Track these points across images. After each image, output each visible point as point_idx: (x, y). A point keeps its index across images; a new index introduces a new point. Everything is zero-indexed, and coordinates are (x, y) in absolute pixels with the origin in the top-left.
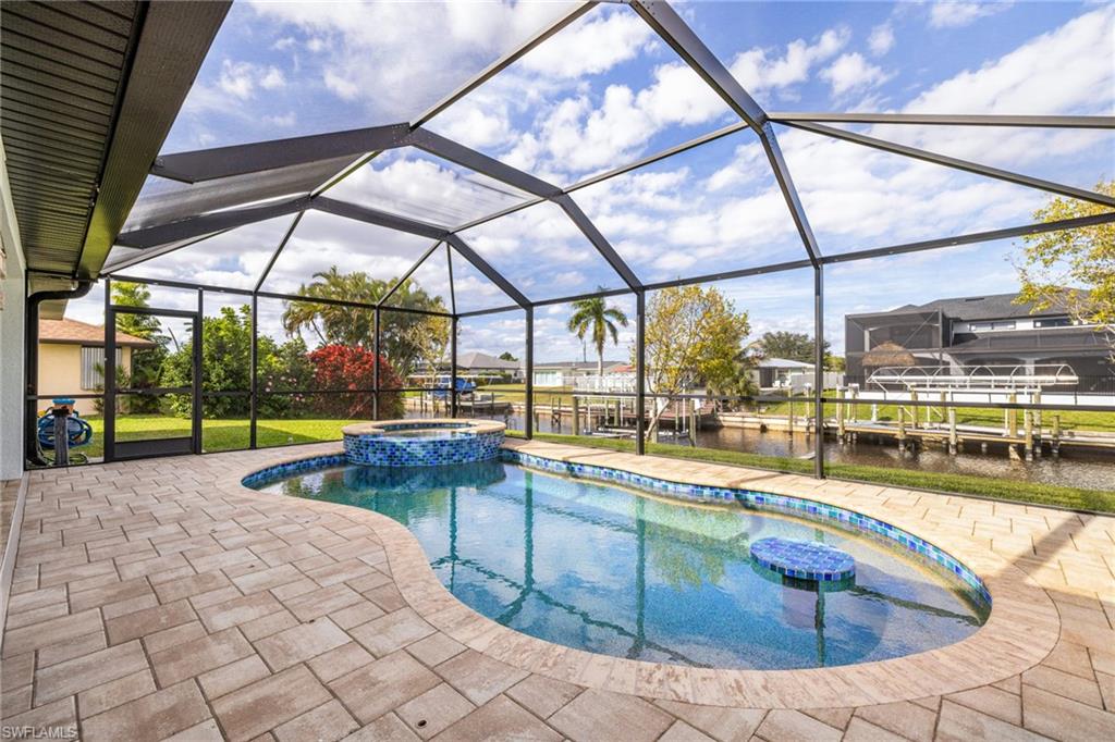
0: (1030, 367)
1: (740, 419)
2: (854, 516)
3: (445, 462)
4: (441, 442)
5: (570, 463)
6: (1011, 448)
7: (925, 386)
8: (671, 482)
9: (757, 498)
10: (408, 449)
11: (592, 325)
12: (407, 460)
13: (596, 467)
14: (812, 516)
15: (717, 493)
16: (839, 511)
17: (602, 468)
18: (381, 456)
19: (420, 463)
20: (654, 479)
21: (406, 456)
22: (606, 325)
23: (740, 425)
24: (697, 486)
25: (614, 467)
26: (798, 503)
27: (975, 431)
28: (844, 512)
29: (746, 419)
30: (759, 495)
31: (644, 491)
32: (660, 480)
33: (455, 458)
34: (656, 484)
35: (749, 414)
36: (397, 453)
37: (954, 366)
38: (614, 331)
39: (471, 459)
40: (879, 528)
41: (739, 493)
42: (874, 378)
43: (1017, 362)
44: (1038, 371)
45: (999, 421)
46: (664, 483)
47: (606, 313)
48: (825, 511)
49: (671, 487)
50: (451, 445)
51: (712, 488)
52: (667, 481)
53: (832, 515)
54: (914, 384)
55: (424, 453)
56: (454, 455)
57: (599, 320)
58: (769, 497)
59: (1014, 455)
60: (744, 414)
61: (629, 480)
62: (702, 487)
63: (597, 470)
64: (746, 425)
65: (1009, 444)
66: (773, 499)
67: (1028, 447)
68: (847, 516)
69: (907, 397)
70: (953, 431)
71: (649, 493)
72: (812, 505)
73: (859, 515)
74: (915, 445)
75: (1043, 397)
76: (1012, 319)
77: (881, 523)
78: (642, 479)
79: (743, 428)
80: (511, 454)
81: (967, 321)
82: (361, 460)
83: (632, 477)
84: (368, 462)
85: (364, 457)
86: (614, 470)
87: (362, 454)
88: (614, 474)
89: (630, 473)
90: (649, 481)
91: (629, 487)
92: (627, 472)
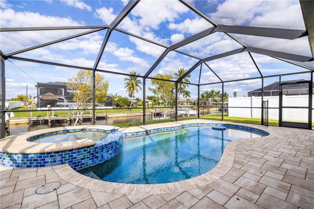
5: (146, 131)
17: (155, 129)
20: (172, 127)
25: (159, 128)
31: (169, 131)
34: (172, 128)
37: (65, 100)
49: (175, 128)
54: (70, 105)
61: (164, 130)
63: (154, 130)
69: (68, 108)
71: (171, 131)
78: (168, 129)
82: (97, 162)
83: (165, 129)
84: (104, 160)
85: (100, 158)
86: (159, 129)
87: (98, 157)
88: (159, 130)
89: (164, 128)
90: (170, 128)
91: (164, 132)
92: (163, 128)
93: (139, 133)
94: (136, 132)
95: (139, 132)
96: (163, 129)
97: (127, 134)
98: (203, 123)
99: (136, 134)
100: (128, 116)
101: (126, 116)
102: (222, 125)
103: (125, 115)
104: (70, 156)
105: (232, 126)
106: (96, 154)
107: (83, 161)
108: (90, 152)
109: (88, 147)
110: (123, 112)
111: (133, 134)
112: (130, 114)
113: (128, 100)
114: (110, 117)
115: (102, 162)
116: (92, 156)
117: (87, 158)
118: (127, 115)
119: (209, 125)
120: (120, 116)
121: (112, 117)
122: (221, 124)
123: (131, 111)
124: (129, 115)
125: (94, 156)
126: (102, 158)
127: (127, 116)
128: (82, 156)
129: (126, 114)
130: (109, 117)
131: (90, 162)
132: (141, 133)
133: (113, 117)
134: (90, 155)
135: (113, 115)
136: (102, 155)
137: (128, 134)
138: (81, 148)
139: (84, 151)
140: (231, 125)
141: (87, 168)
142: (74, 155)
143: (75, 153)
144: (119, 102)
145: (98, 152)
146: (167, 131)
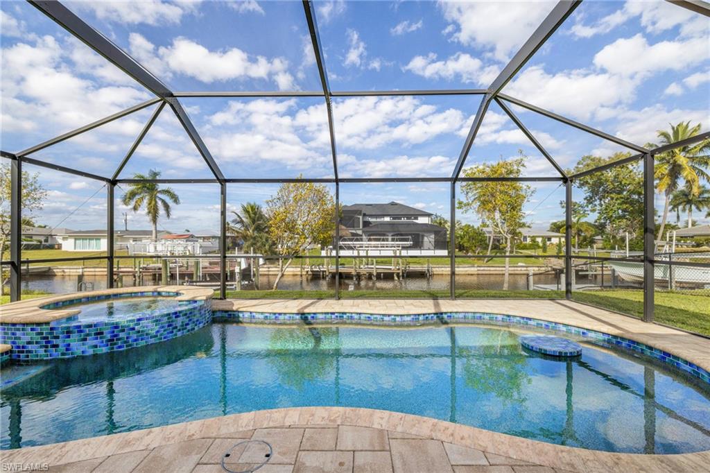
0: (390, 238)
1: (267, 269)
2: (505, 317)
3: (179, 334)
4: (176, 313)
5: (303, 314)
6: (395, 275)
7: (362, 247)
8: (398, 315)
9: (448, 316)
10: (137, 328)
11: (146, 201)
12: (136, 340)
13: (328, 313)
14: (478, 321)
15: (427, 318)
16: (495, 316)
17: (333, 313)
18: (95, 342)
19: (153, 341)
20: (384, 315)
21: (135, 336)
22: (160, 204)
23: (267, 273)
24: (415, 315)
26: (470, 315)
27: (383, 268)
28: (499, 316)
29: (270, 269)
30: (449, 314)
32: (389, 315)
33: (189, 327)
34: (386, 318)
35: (272, 266)
36: (122, 335)
37: (364, 237)
38: (167, 207)
39: (201, 325)
40: (522, 321)
41: (439, 315)
42: (341, 243)
43: (384, 235)
44: (393, 240)
45: (390, 263)
46: (393, 317)
47: (160, 192)
48: (487, 317)
49: (398, 319)
50: (186, 314)
51: (424, 315)
52: (395, 315)
53: (491, 319)
55: (157, 328)
56: (187, 324)
57: (153, 198)
58: (454, 314)
59: (396, 278)
60: (270, 266)
61: (360, 319)
62: (419, 315)
63: (328, 316)
64: (271, 273)
65: (394, 273)
66: (456, 316)
67: (401, 274)
68: (500, 317)
69: (355, 253)
70: (375, 268)
72: (478, 315)
73: (509, 316)
74: (359, 276)
75: (402, 251)
76: (383, 216)
77: (523, 318)
79: (268, 275)
80: (226, 315)
81: (368, 215)
82: (56, 354)
83: (363, 316)
84: (72, 354)
85: (62, 349)
86: (345, 313)
87: (56, 346)
88: (345, 316)
89: (360, 314)
90: (379, 317)
91: (360, 324)
92: (357, 313)
93: (281, 317)
94: (275, 314)
95: (280, 314)
96: (356, 317)
97: (254, 314)
98: (530, 319)
99: (273, 317)
100: (483, 274)
101: (476, 273)
102: (606, 338)
103: (474, 270)
104: (13, 334)
105: (648, 352)
106: (54, 340)
107: (30, 347)
108: (42, 334)
109: (39, 324)
110: (470, 263)
111: (267, 317)
112: (486, 268)
113: (484, 233)
114: (438, 274)
115: (67, 357)
116: (46, 342)
117: (37, 343)
118: (480, 272)
119: (554, 328)
120: (461, 273)
121: (442, 275)
122: (601, 335)
123: (490, 262)
124: (484, 272)
125: (49, 342)
126: (67, 350)
127: (478, 274)
128: (28, 338)
129: (476, 269)
130: (435, 273)
131: (42, 351)
132: (287, 317)
133: (444, 273)
134: (41, 338)
135: (443, 269)
136: (69, 345)
137: (257, 316)
138: (27, 324)
139: (32, 330)
140: (643, 344)
141: (37, 361)
142: (18, 334)
143: (18, 330)
144: (462, 238)
145: (57, 337)
146: (369, 323)
